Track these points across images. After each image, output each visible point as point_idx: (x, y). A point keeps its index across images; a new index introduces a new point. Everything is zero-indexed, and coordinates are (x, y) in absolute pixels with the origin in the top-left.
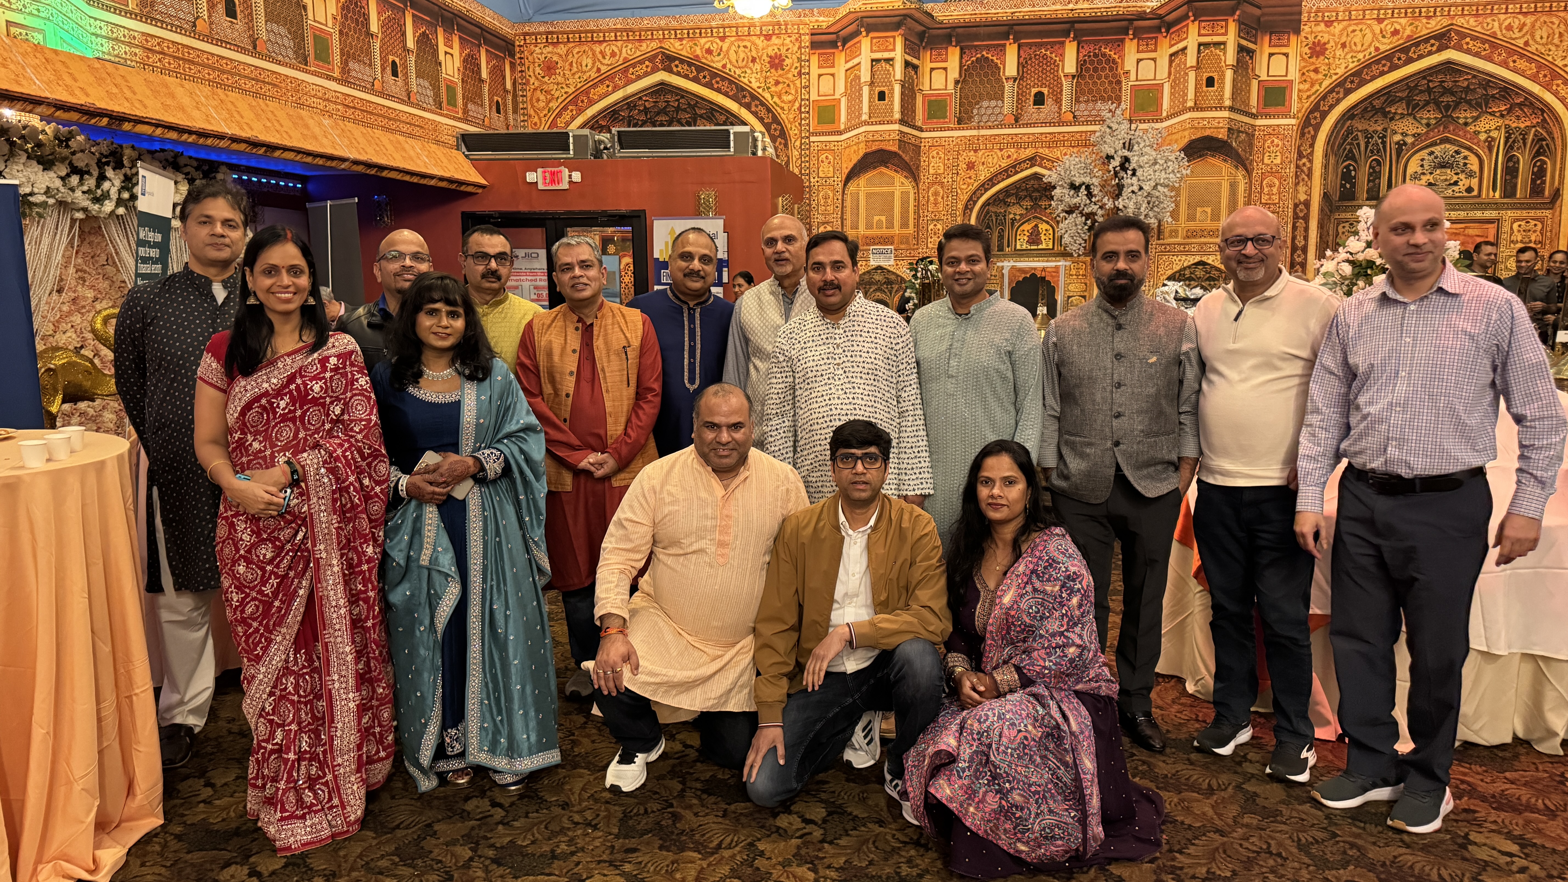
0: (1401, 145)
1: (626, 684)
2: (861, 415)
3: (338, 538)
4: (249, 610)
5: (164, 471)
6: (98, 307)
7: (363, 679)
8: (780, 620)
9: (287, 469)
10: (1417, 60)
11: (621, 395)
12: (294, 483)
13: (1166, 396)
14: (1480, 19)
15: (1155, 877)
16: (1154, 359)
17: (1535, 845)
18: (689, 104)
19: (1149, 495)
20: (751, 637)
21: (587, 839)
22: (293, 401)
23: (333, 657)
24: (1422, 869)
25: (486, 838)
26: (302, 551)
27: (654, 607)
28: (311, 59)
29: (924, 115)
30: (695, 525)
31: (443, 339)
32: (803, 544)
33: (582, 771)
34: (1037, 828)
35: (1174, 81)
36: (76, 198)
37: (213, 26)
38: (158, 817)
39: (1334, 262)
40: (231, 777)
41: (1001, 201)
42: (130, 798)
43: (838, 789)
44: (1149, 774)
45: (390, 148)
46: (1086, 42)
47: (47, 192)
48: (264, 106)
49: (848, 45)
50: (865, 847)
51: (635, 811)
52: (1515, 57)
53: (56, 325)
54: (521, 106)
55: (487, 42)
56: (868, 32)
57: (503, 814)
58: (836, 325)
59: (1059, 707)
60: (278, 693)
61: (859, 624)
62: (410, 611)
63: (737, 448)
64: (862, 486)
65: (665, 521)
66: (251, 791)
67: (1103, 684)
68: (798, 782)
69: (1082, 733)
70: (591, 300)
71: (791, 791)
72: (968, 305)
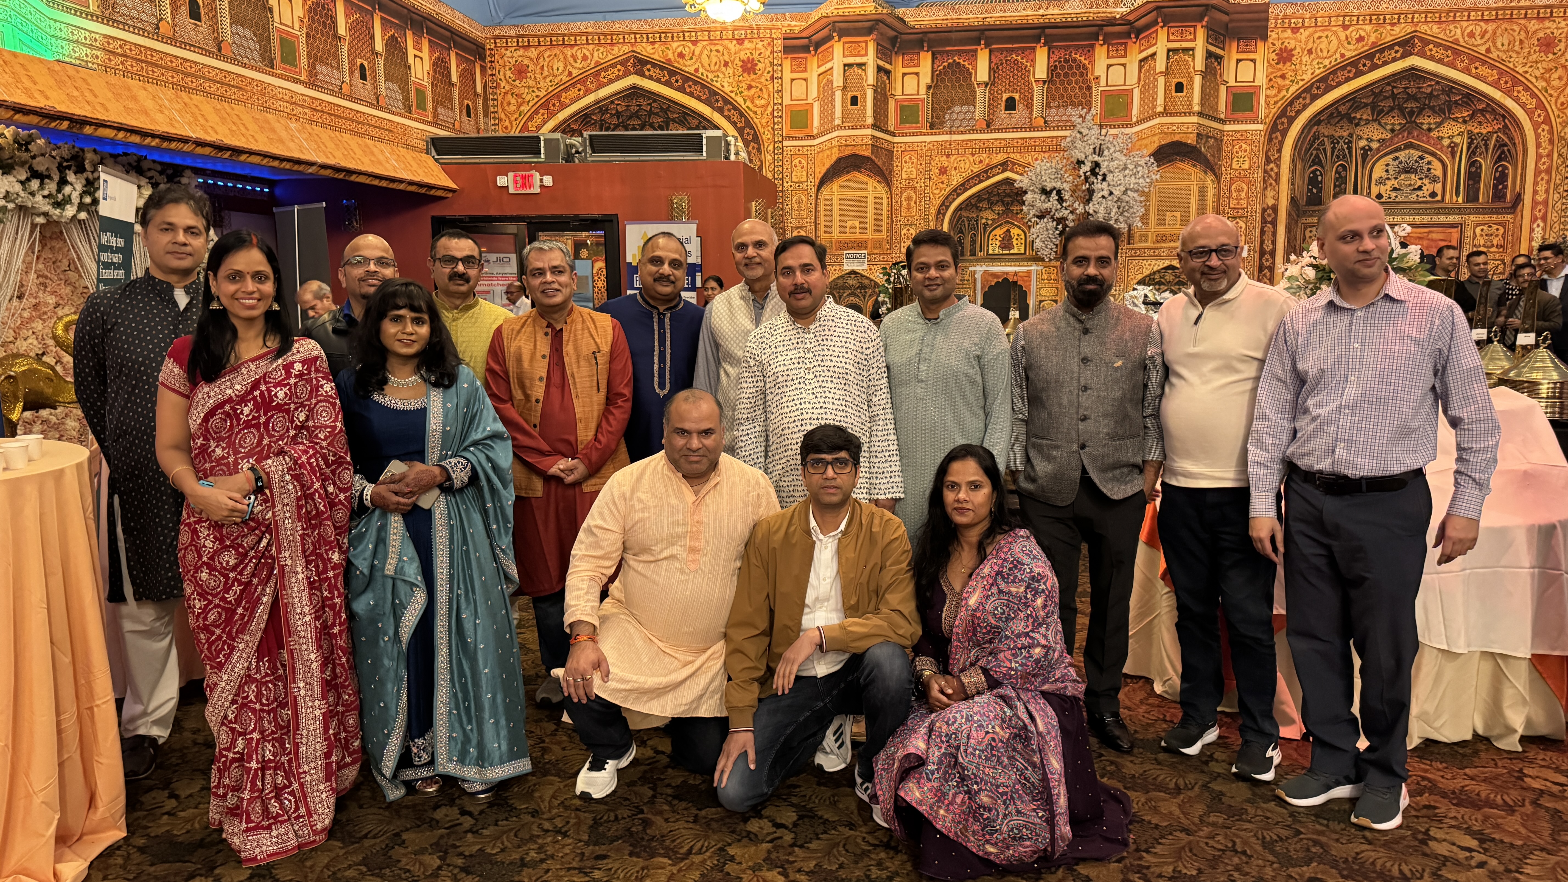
0: (1366, 151)
1: (596, 691)
2: (832, 419)
3: (303, 545)
4: (212, 617)
5: (125, 479)
6: (60, 313)
7: (330, 686)
8: (751, 625)
9: (251, 475)
10: (1382, 66)
11: (591, 401)
12: (258, 490)
13: (1131, 400)
14: (1444, 26)
15: (1121, 877)
16: (1119, 363)
17: (1493, 840)
18: (661, 108)
19: (1115, 497)
20: (723, 642)
21: (557, 846)
22: (257, 407)
23: (299, 665)
24: (1383, 865)
25: (456, 847)
26: (266, 558)
27: (624, 614)
28: (277, 61)
29: (896, 119)
30: (665, 531)
31: (407, 346)
32: (774, 548)
33: (553, 778)
34: (1005, 828)
35: (1144, 86)
36: (36, 203)
37: (177, 29)
38: (120, 830)
39: (1299, 266)
40: (195, 788)
41: (973, 206)
42: (92, 810)
43: (809, 793)
44: (1117, 774)
45: (359, 152)
46: (1056, 47)
47: (7, 196)
48: (229, 110)
49: (819, 50)
50: (835, 850)
51: (605, 818)
52: (1477, 64)
53: (17, 332)
54: (492, 109)
55: (457, 46)
56: (840, 37)
57: (472, 822)
58: (806, 330)
59: (1027, 708)
60: (240, 701)
61: (830, 628)
62: (373, 621)
63: (708, 454)
64: (832, 491)
65: (636, 528)
66: (213, 801)
67: (1069, 684)
68: (769, 787)
69: (1049, 733)
70: (561, 306)
71: (762, 796)
72: (937, 310)
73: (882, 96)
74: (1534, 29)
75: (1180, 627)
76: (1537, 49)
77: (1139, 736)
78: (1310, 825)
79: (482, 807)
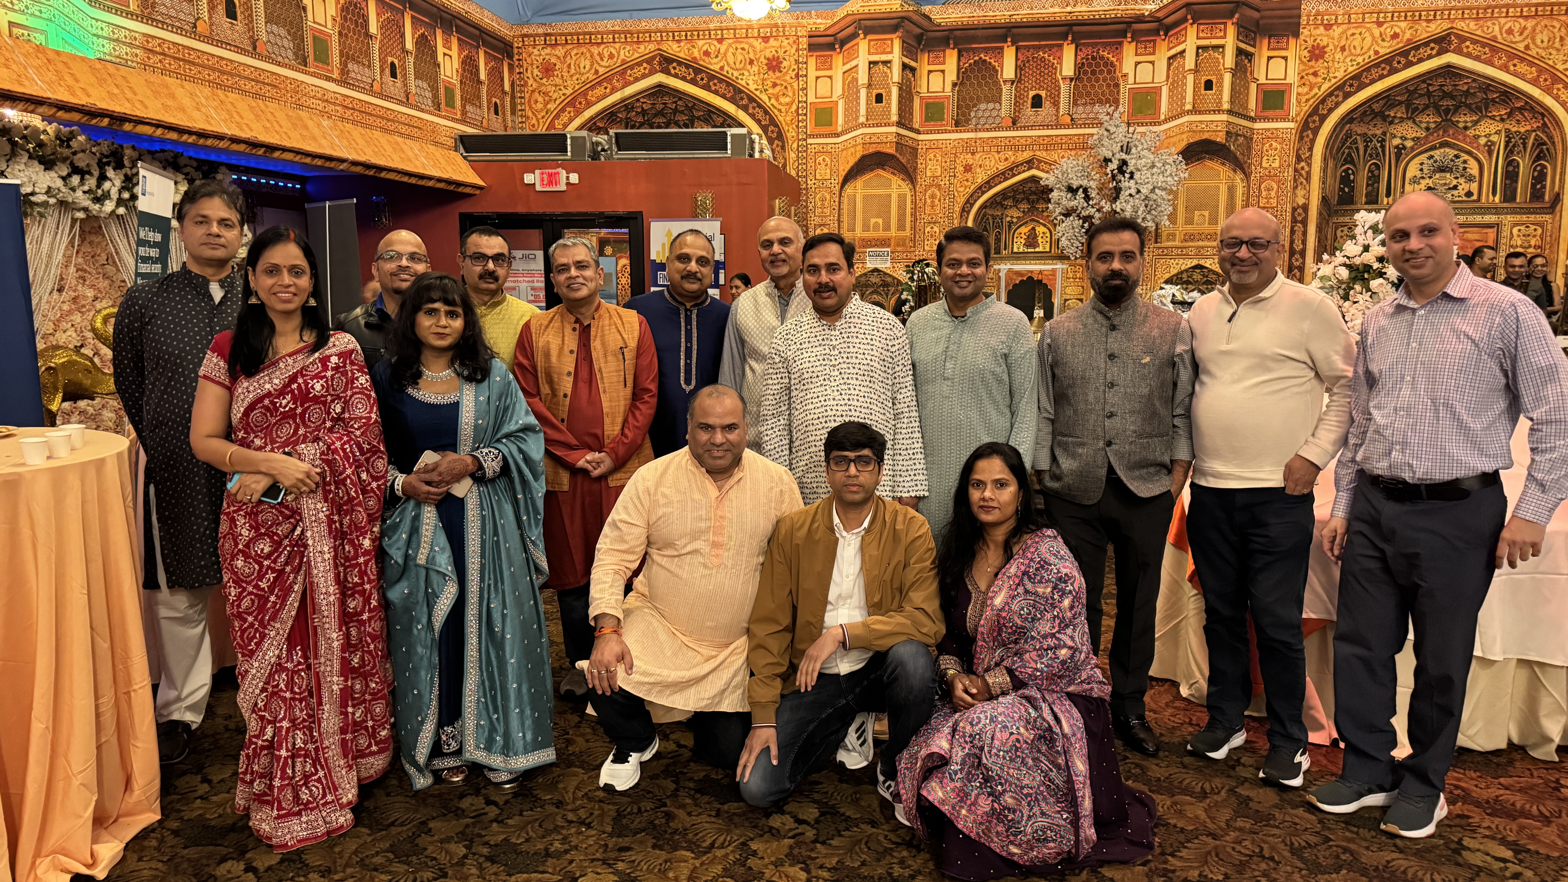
0: (1400, 149)
1: (620, 683)
2: (857, 417)
4: (245, 604)
5: (160, 469)
7: (357, 674)
8: (774, 621)
10: (1417, 63)
11: (618, 396)
13: (1160, 398)
14: (1481, 22)
16: (1147, 360)
17: (1529, 851)
18: (687, 106)
19: (1143, 495)
20: (745, 637)
21: (581, 838)
22: (294, 399)
24: (1415, 874)
25: (480, 836)
26: (299, 546)
27: (648, 607)
28: (311, 59)
29: (921, 117)
30: (688, 526)
31: (442, 338)
32: (798, 545)
33: (577, 770)
34: (1029, 830)
35: (1173, 84)
36: (77, 198)
37: (214, 28)
38: (155, 813)
39: (1332, 266)
40: (227, 774)
41: (998, 203)
42: (128, 793)
43: (831, 789)
44: (1143, 776)
45: (389, 149)
46: (1084, 44)
47: (49, 191)
48: (263, 107)
49: (846, 47)
50: (857, 848)
51: (629, 810)
52: (1516, 61)
53: (57, 324)
54: (519, 107)
55: (486, 44)
56: (866, 34)
57: (498, 811)
58: (832, 326)
59: (1052, 709)
60: (270, 690)
61: (852, 626)
62: (408, 610)
63: (731, 449)
64: (855, 489)
65: (660, 522)
66: (240, 787)
67: (1095, 686)
68: (791, 782)
69: (1074, 735)
70: (587, 300)
71: (784, 791)
72: (964, 308)
73: (906, 94)
75: (1208, 630)
77: (1165, 739)
79: (507, 797)
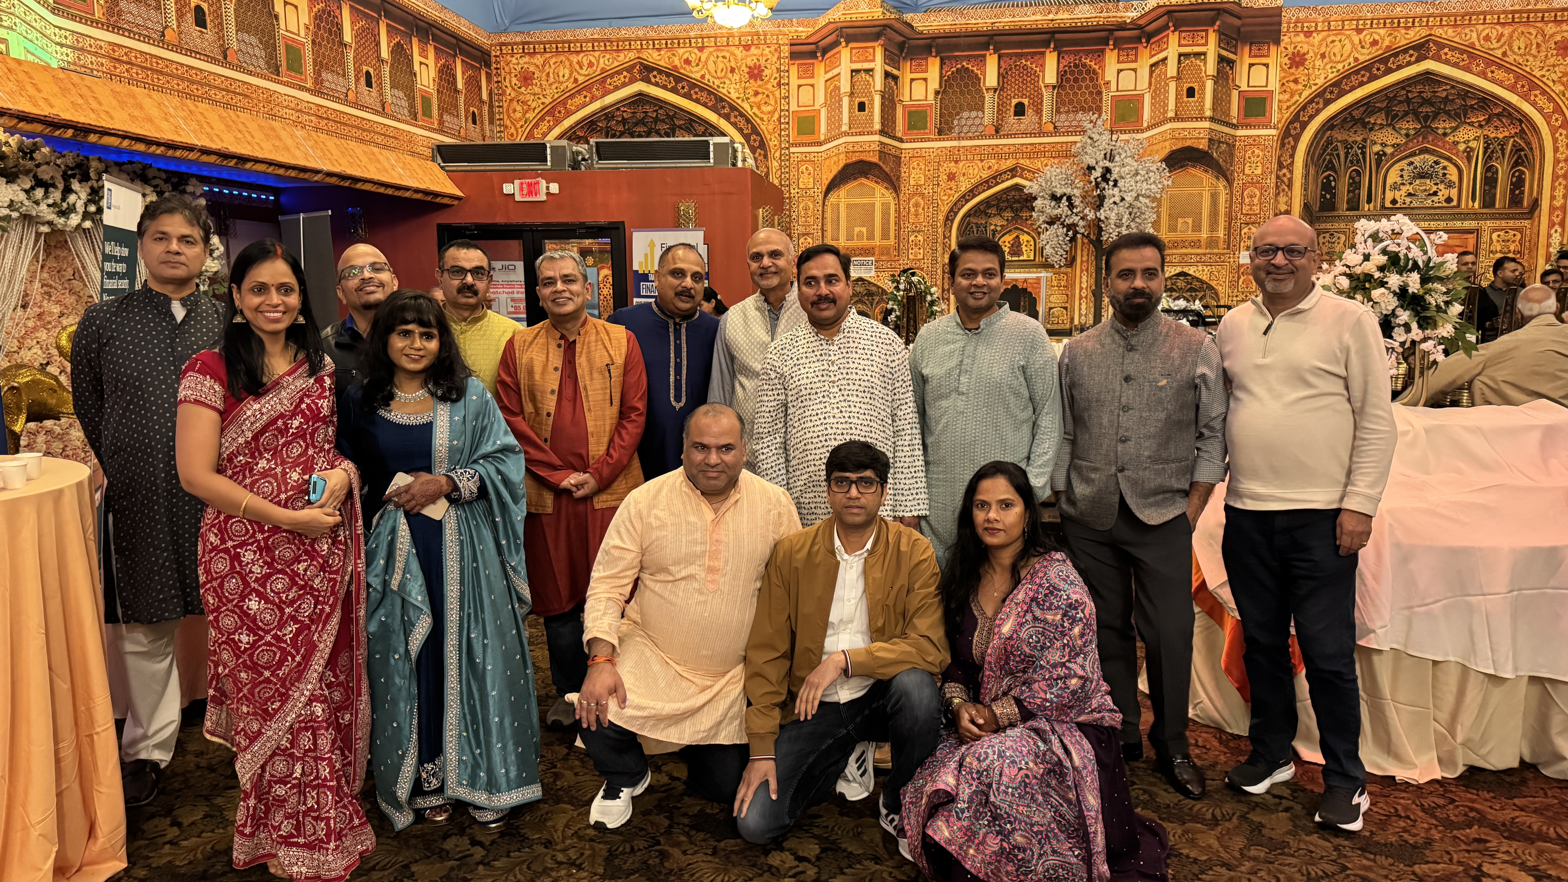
0: (1380, 156)
1: (611, 717)
2: (858, 435)
5: (120, 497)
6: (64, 323)
8: (772, 647)
10: (1395, 70)
11: (604, 415)
14: (1459, 30)
16: (1165, 382)
18: (667, 114)
19: (1153, 522)
20: (741, 666)
21: (572, 880)
22: (307, 420)
25: (466, 879)
27: (641, 636)
28: (283, 69)
29: (904, 125)
30: (683, 550)
31: (415, 361)
32: (797, 568)
33: (565, 806)
34: (1040, 869)
35: (1154, 91)
36: (41, 212)
37: (183, 36)
38: (121, 861)
39: (1331, 275)
40: (198, 815)
41: (982, 212)
42: (91, 841)
43: (831, 823)
44: (1151, 803)
45: (364, 159)
46: (1066, 52)
47: (11, 205)
48: (234, 118)
49: (827, 56)
51: (621, 849)
52: (1493, 68)
53: (21, 341)
54: (498, 117)
55: (463, 52)
56: (847, 43)
57: (484, 853)
58: (830, 341)
59: (1062, 742)
61: (856, 652)
62: (385, 638)
63: (727, 470)
64: (856, 511)
65: (654, 546)
67: (1106, 714)
68: (790, 818)
69: (1085, 767)
70: (574, 316)
71: (782, 827)
72: (978, 320)
73: (889, 102)
74: (1551, 32)
76: (1555, 52)
78: (1356, 860)
79: (494, 838)
